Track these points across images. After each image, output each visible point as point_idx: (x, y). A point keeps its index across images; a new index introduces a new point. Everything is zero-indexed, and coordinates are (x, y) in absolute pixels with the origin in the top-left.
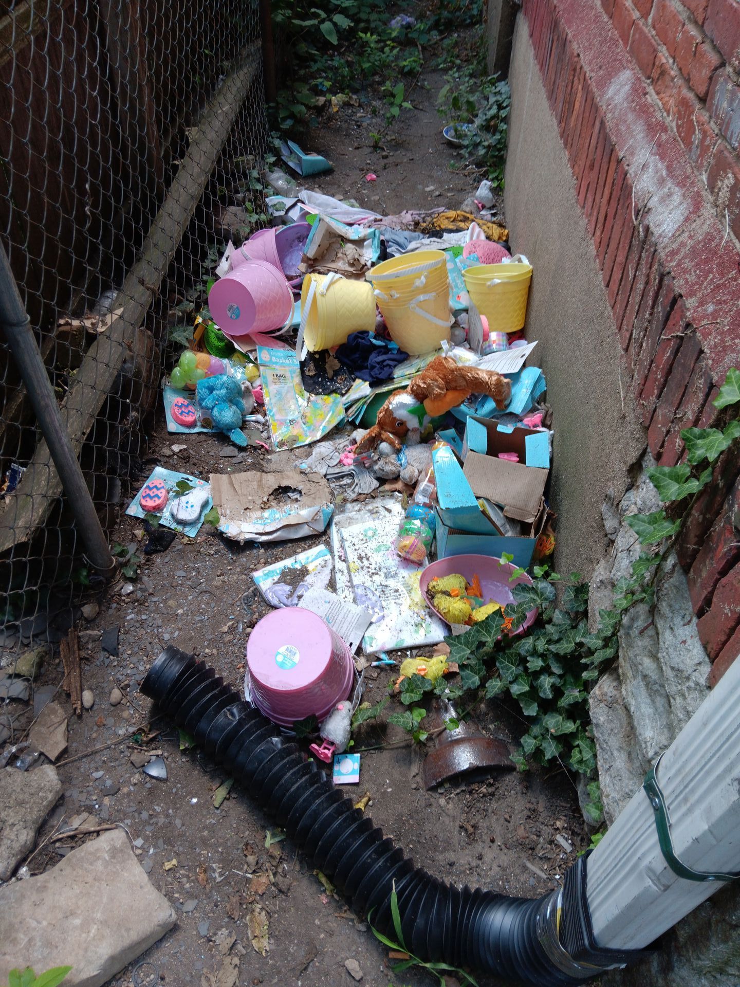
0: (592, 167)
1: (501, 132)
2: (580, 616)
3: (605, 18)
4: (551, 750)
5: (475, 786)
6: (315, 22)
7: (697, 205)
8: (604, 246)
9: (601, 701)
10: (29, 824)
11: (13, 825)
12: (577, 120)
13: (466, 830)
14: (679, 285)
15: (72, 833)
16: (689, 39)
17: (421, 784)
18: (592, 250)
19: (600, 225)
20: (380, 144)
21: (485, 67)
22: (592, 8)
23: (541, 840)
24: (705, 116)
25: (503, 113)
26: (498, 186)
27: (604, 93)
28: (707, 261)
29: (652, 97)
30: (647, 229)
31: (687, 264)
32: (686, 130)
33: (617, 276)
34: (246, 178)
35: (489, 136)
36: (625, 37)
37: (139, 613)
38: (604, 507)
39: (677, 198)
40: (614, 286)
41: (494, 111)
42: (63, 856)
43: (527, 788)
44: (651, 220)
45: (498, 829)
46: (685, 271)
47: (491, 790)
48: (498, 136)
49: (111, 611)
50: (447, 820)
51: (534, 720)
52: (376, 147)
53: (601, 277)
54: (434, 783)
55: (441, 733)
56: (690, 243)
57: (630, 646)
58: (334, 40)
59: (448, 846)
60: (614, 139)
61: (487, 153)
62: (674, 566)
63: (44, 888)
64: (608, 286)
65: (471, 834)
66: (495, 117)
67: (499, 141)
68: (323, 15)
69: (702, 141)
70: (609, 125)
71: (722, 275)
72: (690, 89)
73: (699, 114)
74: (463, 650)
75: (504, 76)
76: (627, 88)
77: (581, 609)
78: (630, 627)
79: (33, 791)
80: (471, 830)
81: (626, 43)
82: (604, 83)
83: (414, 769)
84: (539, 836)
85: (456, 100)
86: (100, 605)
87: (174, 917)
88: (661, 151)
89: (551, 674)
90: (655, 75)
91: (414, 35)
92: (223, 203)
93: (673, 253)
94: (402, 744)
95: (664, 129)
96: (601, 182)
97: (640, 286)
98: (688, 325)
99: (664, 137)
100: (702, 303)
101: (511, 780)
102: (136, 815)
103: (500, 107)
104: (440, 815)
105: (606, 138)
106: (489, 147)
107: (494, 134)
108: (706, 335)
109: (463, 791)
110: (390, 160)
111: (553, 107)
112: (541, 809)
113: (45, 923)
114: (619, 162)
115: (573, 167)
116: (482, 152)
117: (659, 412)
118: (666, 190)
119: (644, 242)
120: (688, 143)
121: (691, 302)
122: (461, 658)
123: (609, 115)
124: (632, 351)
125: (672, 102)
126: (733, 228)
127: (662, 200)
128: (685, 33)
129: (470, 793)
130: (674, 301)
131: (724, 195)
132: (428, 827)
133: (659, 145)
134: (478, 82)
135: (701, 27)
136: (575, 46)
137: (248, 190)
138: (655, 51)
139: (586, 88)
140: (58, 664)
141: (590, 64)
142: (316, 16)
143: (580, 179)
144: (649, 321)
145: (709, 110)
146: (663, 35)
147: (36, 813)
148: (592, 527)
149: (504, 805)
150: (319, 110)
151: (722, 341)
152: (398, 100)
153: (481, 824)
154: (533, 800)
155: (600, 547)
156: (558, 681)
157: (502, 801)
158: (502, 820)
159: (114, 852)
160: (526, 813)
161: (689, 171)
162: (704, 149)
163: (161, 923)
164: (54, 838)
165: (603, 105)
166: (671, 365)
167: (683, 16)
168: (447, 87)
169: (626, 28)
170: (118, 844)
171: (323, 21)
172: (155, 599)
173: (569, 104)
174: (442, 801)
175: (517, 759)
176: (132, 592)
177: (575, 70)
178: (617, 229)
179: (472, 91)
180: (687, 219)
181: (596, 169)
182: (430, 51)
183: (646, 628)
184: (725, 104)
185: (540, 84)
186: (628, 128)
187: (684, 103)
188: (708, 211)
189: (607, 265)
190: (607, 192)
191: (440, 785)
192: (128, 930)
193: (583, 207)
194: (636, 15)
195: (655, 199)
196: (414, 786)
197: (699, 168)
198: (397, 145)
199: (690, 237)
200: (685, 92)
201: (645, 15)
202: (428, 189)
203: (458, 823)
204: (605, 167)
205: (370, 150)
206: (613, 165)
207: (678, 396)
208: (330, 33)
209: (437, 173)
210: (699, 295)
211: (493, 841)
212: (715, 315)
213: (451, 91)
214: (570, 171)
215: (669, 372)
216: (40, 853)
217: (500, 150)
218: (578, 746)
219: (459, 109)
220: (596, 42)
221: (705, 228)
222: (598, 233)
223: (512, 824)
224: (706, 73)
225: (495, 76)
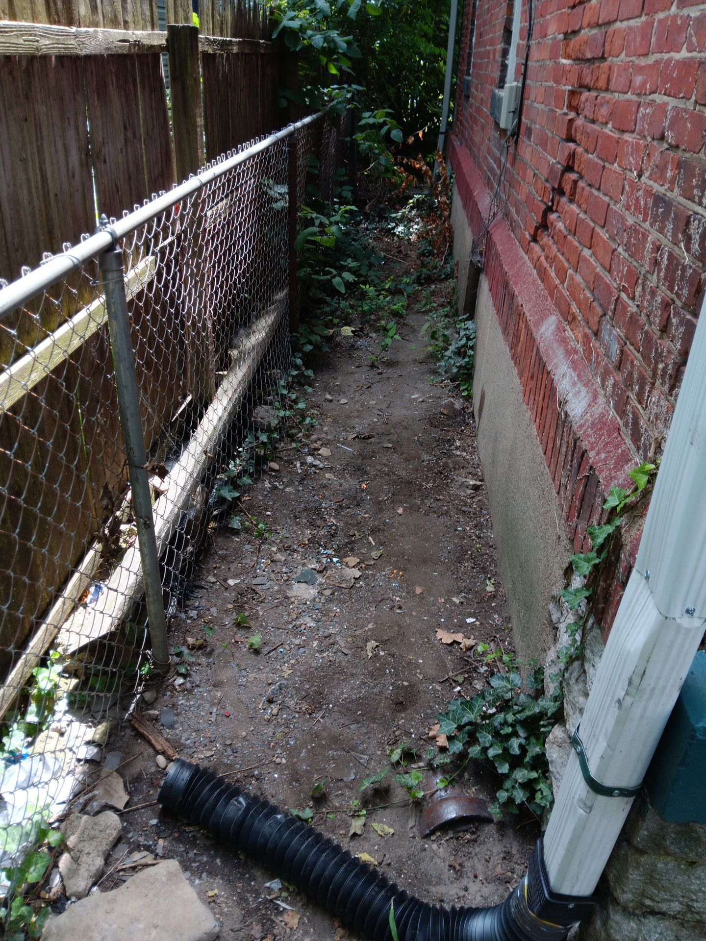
0: (532, 377)
1: (469, 356)
2: (539, 693)
3: (540, 282)
4: (520, 796)
5: (461, 834)
6: (329, 277)
7: (595, 396)
8: (541, 428)
9: (553, 743)
10: (101, 853)
11: (89, 854)
12: (522, 347)
13: (454, 868)
14: (585, 445)
15: (133, 865)
16: (586, 299)
17: (417, 834)
18: (535, 432)
19: (539, 415)
20: (376, 364)
21: (457, 310)
22: (531, 275)
23: (515, 876)
24: (597, 345)
25: (470, 343)
26: (468, 395)
27: (539, 330)
28: (601, 429)
29: (569, 333)
30: (566, 414)
31: (590, 431)
32: (588, 352)
33: (550, 446)
34: (276, 385)
35: (460, 359)
36: (551, 295)
37: (188, 700)
38: (551, 606)
39: (583, 394)
40: (549, 453)
41: (464, 341)
42: (125, 881)
43: (502, 836)
44: (568, 408)
45: (480, 868)
46: (589, 436)
47: (473, 837)
48: (467, 359)
49: (166, 698)
50: (438, 861)
51: (506, 776)
52: (373, 366)
53: (541, 449)
54: (428, 832)
55: (433, 794)
56: (591, 419)
57: (570, 692)
58: (342, 290)
59: (440, 881)
60: (545, 359)
61: (458, 371)
62: (593, 624)
63: (114, 900)
64: (545, 454)
65: (458, 871)
66: (464, 346)
67: (468, 363)
68: (334, 272)
69: (597, 358)
70: (542, 350)
71: (609, 436)
72: (589, 328)
73: (594, 343)
74: (451, 725)
75: (471, 317)
76: (553, 327)
77: (540, 687)
78: (570, 679)
79: (102, 828)
80: (458, 867)
81: (552, 299)
82: (538, 324)
83: (411, 823)
84: (513, 873)
85: (434, 333)
86: (158, 692)
87: (217, 929)
88: (574, 365)
89: (518, 736)
90: (570, 319)
91: (402, 286)
92: (260, 402)
93: (581, 426)
94: (402, 804)
95: (576, 352)
96: (538, 387)
97: (564, 450)
98: (591, 468)
99: (576, 357)
100: (598, 454)
101: (489, 830)
102: (185, 854)
103: (468, 339)
104: (433, 857)
105: (540, 359)
106: (460, 367)
107: (464, 358)
108: (600, 472)
109: (451, 838)
110: (384, 375)
111: (506, 339)
112: (514, 851)
113: (115, 926)
114: (549, 373)
115: (520, 378)
116: (455, 370)
117: (579, 527)
118: (577, 389)
119: (565, 422)
120: (590, 360)
121: (592, 454)
122: (449, 731)
123: (542, 344)
124: (562, 492)
125: (580, 336)
126: (615, 408)
127: (575, 395)
128: (585, 295)
129: (457, 839)
130: (583, 455)
131: (609, 390)
132: (422, 866)
133: (573, 362)
134: (452, 321)
135: (592, 292)
136: (519, 299)
137: (277, 394)
138: (569, 304)
139: (527, 327)
140: (124, 736)
141: (529, 311)
142: (330, 273)
143: (525, 386)
144: (570, 471)
145: (599, 340)
146: (572, 294)
147: (105, 846)
148: (544, 624)
149: (485, 849)
150: (329, 339)
151: (610, 474)
152: (391, 333)
153: (466, 864)
154: (508, 845)
155: (550, 638)
156: (523, 741)
157: (482, 846)
158: (483, 861)
159: (171, 876)
160: (502, 855)
161: (591, 377)
162: (598, 363)
163: (208, 931)
164: (119, 868)
165: (537, 337)
166: (584, 495)
167: (583, 285)
168: (427, 325)
169: (552, 290)
170: (173, 870)
171: (334, 277)
172: (200, 690)
173: (517, 336)
174: (435, 846)
175: (494, 811)
176: (183, 684)
177: (520, 315)
178: (549, 416)
179: (446, 328)
180: (589, 406)
181: (535, 379)
182: (413, 298)
183: (580, 676)
184: (607, 337)
185: (497, 323)
186: (554, 352)
187: (586, 336)
188: (601, 400)
189: (545, 438)
190: (542, 392)
191: (433, 832)
192: (181, 935)
193: (528, 404)
194: (557, 282)
195: (571, 394)
196: (412, 835)
197: (596, 375)
198: (391, 364)
199: (591, 416)
200: (587, 331)
201: (563, 282)
202: (413, 397)
203: (447, 864)
204: (540, 377)
205: (368, 368)
206: (545, 375)
207: (588, 513)
208: (339, 284)
209: (420, 386)
210: (597, 449)
211: (476, 877)
212: (606, 459)
213: (431, 327)
214: (519, 381)
215: (582, 500)
216: (107, 880)
217: (468, 369)
218: (540, 790)
219: (437, 340)
220: (533, 297)
221: (600, 410)
222: (538, 420)
223: (491, 864)
224: (596, 319)
225: (465, 317)
